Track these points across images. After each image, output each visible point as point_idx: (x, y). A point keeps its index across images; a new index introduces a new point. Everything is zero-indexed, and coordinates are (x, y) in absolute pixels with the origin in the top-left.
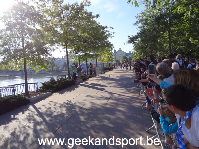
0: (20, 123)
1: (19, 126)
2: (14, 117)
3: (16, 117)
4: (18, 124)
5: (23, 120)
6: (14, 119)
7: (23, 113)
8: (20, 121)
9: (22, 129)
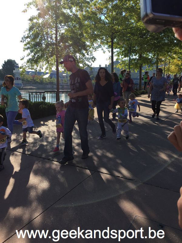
0: (49, 129)
1: (48, 130)
2: (44, 123)
3: (46, 123)
4: (47, 129)
5: (52, 126)
6: (44, 125)
7: (53, 121)
8: (49, 127)
9: (51, 134)
